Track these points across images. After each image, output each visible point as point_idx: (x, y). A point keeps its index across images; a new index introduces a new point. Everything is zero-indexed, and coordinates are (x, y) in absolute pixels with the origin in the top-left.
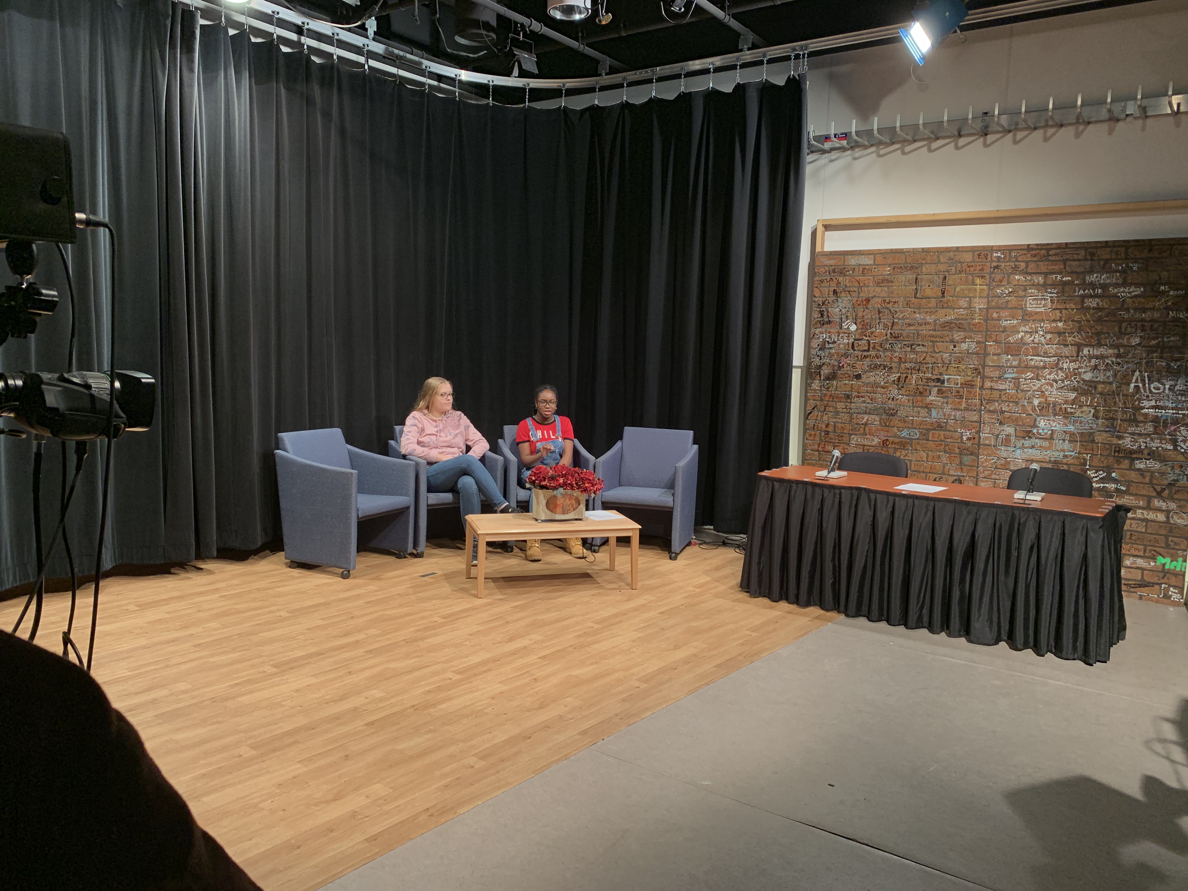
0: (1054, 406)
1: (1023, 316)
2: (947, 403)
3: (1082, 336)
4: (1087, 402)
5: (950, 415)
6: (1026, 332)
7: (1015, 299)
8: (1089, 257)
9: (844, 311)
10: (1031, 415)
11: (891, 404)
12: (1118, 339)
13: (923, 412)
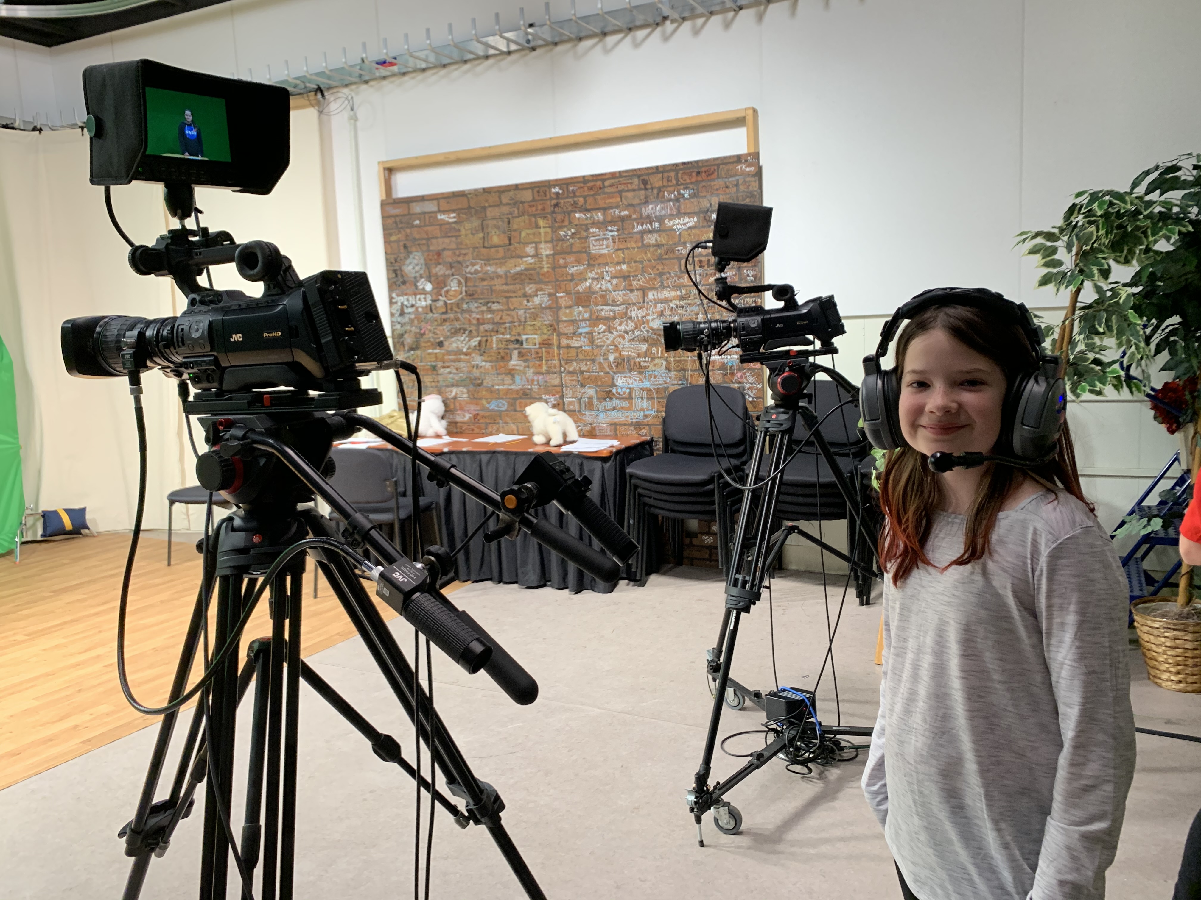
0: (629, 361)
1: (588, 261)
2: (528, 367)
3: (645, 278)
4: (658, 353)
5: (533, 380)
6: (594, 279)
7: (578, 241)
8: (642, 186)
9: (417, 268)
10: (608, 373)
11: (476, 373)
12: (679, 278)
13: (508, 380)
